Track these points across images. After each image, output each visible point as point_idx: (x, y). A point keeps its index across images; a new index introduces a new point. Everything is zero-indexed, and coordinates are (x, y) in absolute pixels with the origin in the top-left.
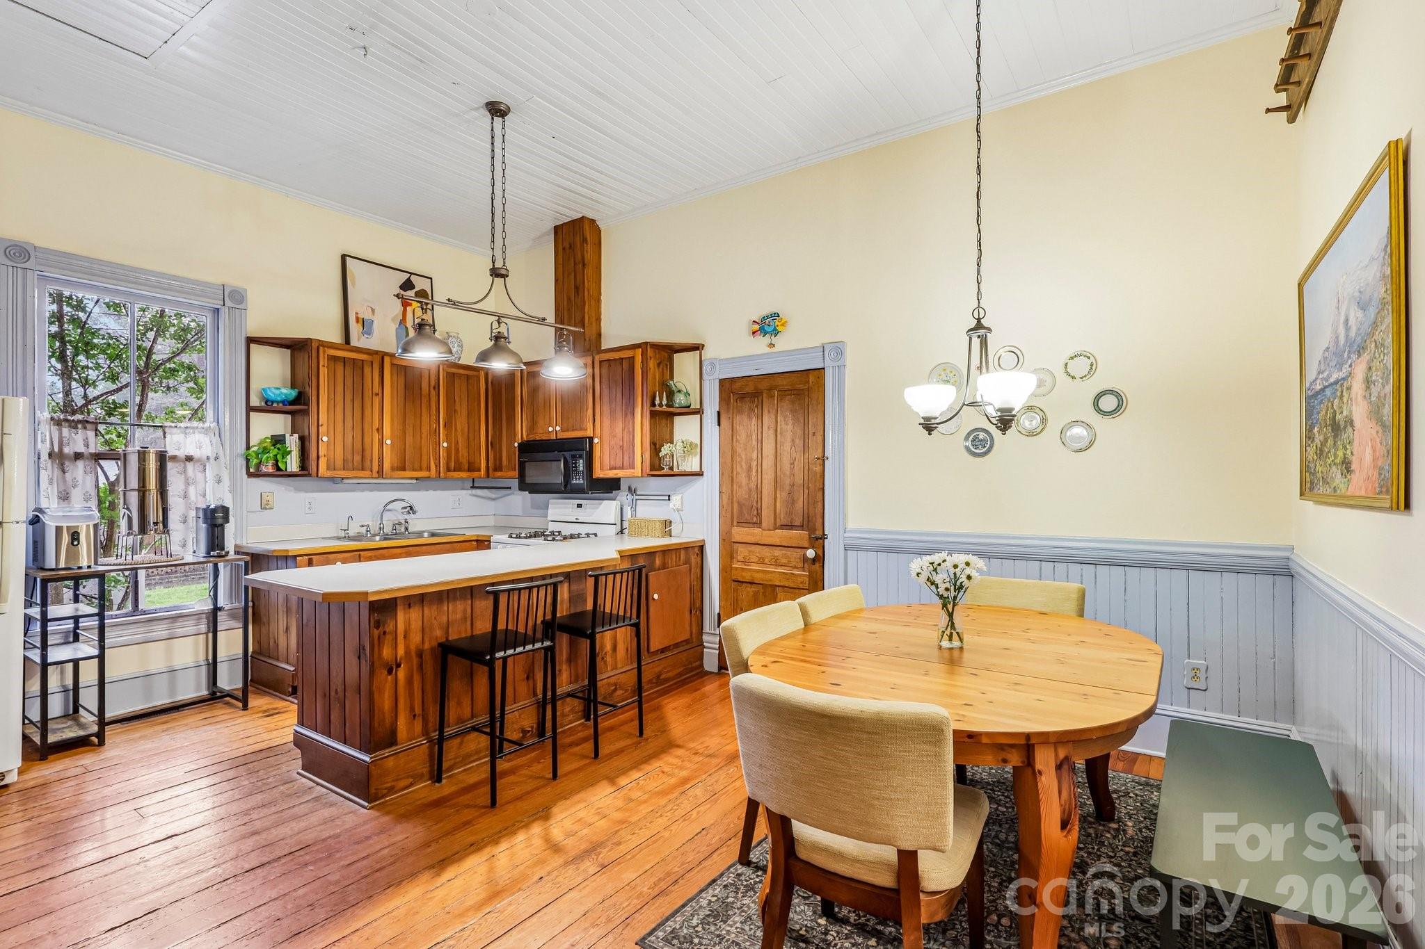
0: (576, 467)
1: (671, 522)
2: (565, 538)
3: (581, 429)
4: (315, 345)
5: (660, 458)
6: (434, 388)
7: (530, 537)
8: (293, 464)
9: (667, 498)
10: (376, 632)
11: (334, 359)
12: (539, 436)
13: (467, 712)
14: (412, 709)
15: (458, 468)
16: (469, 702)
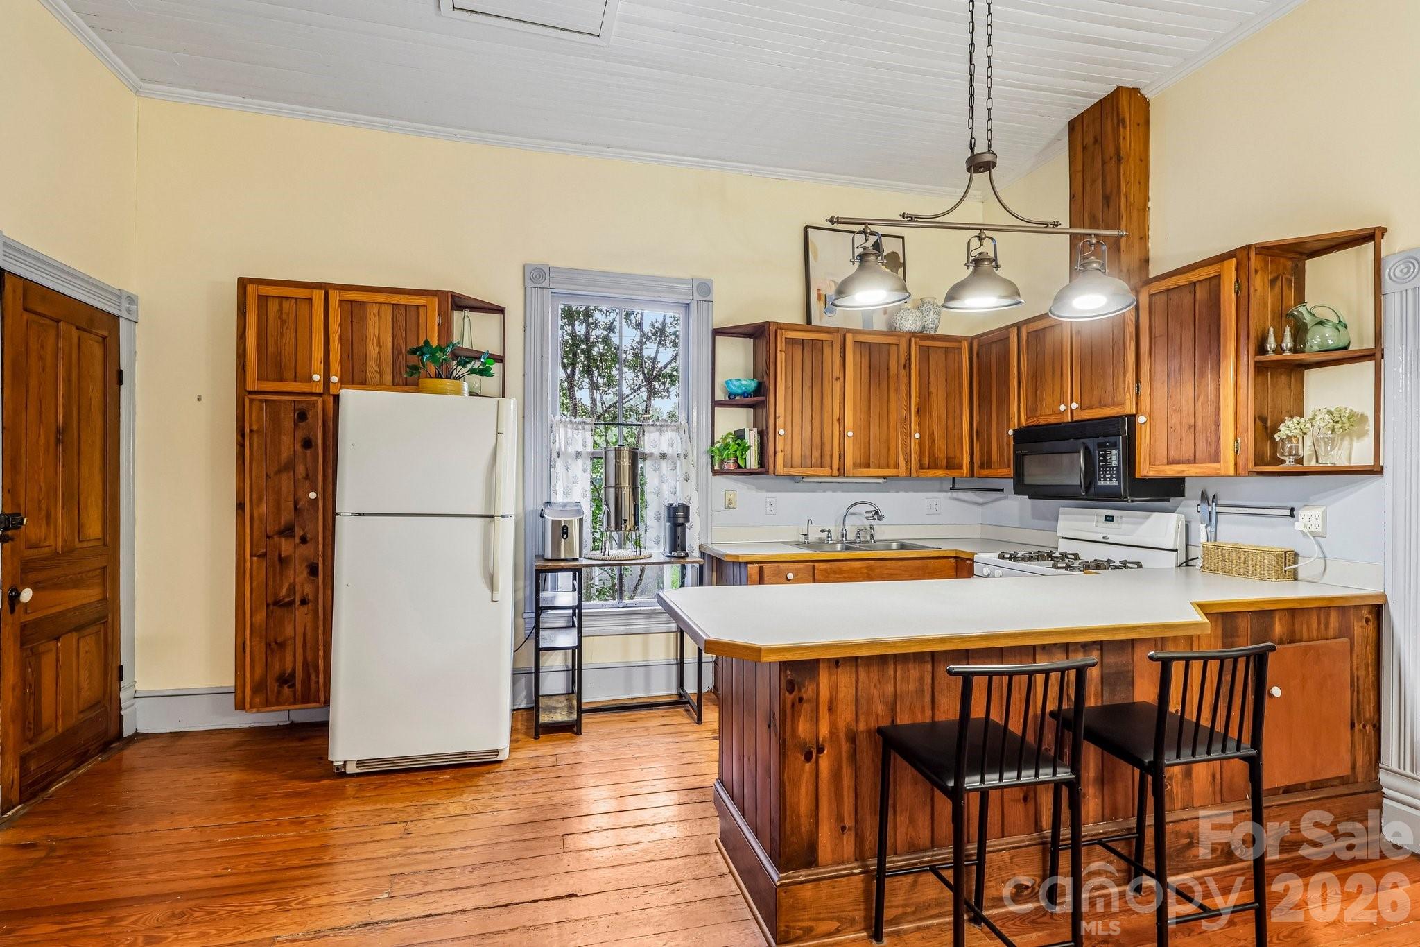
0: (1105, 461)
1: (1296, 555)
2: (1086, 567)
3: (1114, 404)
4: (772, 329)
5: (1274, 444)
6: (904, 367)
7: (1031, 559)
8: (752, 462)
9: (1287, 512)
10: (789, 698)
11: (791, 342)
12: (1046, 417)
13: (924, 836)
14: (840, 818)
15: (933, 465)
16: (928, 822)
